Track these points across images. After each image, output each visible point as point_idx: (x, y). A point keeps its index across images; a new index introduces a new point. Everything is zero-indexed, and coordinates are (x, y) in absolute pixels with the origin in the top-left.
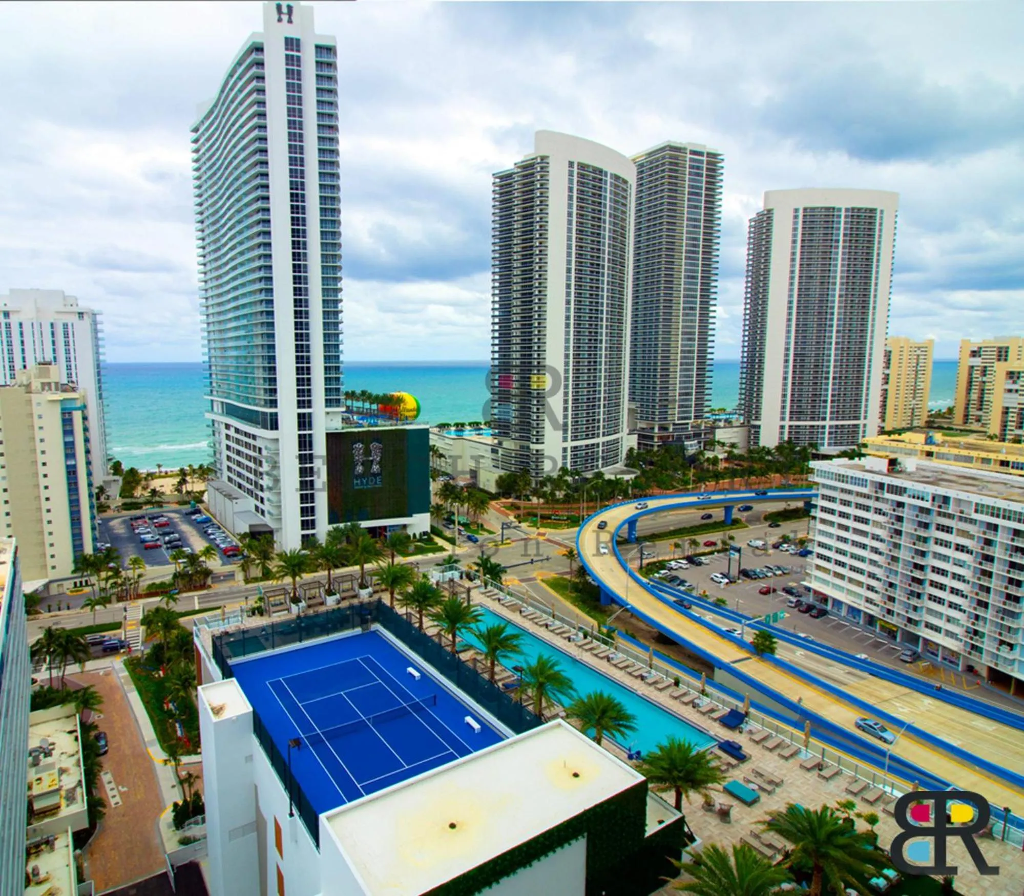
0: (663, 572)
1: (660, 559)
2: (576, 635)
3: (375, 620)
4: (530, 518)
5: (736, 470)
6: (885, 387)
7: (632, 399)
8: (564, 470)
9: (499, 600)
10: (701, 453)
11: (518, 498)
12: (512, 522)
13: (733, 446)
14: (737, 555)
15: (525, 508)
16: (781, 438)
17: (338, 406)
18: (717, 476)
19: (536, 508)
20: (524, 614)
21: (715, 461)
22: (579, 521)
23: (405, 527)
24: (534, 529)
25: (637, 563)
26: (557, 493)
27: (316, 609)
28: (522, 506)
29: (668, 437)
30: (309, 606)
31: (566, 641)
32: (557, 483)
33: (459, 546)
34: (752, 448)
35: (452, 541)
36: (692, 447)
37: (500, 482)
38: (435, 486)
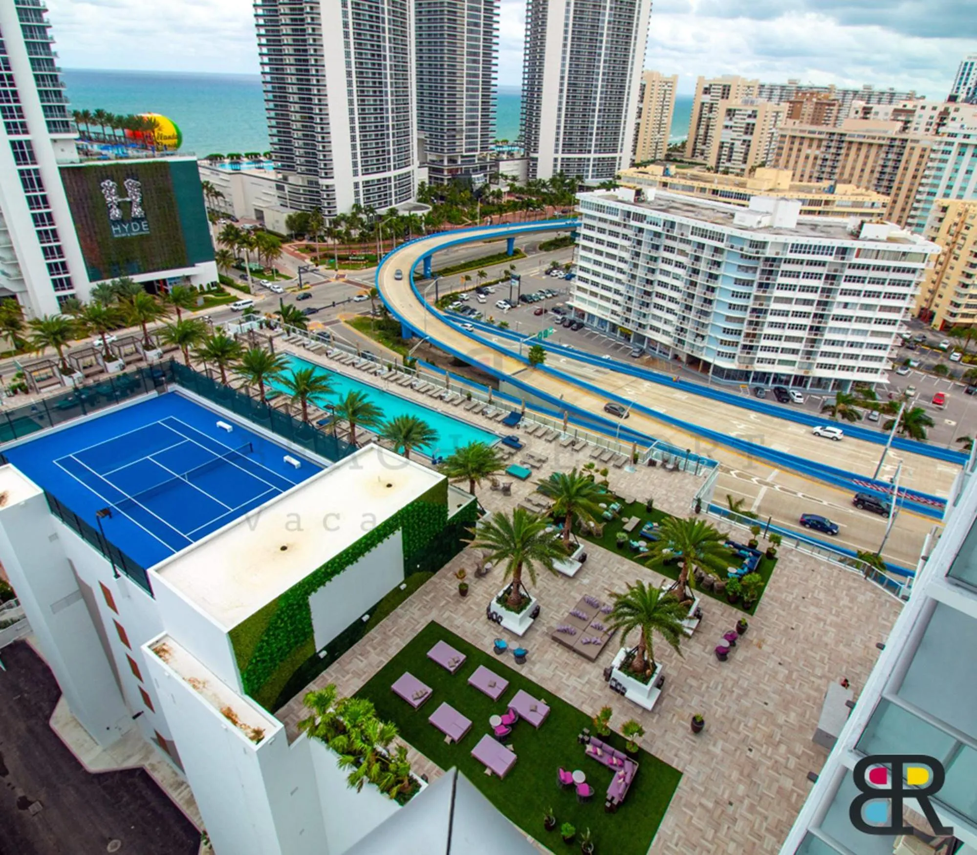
0: (456, 303)
1: (453, 291)
2: (382, 369)
3: (172, 380)
4: (327, 260)
5: (518, 203)
6: (638, 121)
7: (421, 129)
8: (357, 206)
9: (304, 345)
10: (487, 186)
11: (312, 239)
12: (308, 266)
13: (514, 179)
14: (517, 283)
15: (320, 250)
16: (555, 171)
17: (68, 131)
18: (501, 209)
19: (333, 249)
20: (330, 356)
21: (499, 195)
22: (376, 261)
23: (188, 278)
24: (333, 271)
25: (434, 297)
26: (353, 232)
27: (96, 378)
28: (317, 247)
29: (457, 170)
30: (87, 376)
31: (373, 376)
32: (352, 220)
33: (255, 295)
34: (530, 180)
35: (246, 290)
36: (479, 180)
37: (291, 222)
38: (215, 230)
